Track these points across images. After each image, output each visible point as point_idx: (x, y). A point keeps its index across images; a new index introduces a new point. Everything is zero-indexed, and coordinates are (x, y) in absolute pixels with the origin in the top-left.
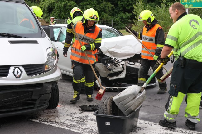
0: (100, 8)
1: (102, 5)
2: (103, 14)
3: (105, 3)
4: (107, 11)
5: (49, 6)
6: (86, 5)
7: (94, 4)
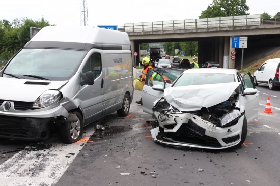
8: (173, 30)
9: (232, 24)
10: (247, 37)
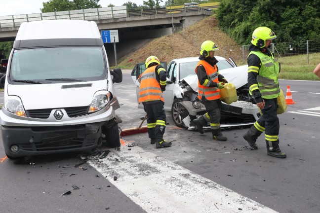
0: (307, 25)
1: (309, 21)
2: (310, 33)
3: (313, 19)
4: (316, 28)
5: (245, 30)
6: (288, 24)
7: (299, 22)
8: (14, 26)
9: (97, 17)
10: (117, 31)
